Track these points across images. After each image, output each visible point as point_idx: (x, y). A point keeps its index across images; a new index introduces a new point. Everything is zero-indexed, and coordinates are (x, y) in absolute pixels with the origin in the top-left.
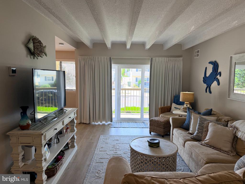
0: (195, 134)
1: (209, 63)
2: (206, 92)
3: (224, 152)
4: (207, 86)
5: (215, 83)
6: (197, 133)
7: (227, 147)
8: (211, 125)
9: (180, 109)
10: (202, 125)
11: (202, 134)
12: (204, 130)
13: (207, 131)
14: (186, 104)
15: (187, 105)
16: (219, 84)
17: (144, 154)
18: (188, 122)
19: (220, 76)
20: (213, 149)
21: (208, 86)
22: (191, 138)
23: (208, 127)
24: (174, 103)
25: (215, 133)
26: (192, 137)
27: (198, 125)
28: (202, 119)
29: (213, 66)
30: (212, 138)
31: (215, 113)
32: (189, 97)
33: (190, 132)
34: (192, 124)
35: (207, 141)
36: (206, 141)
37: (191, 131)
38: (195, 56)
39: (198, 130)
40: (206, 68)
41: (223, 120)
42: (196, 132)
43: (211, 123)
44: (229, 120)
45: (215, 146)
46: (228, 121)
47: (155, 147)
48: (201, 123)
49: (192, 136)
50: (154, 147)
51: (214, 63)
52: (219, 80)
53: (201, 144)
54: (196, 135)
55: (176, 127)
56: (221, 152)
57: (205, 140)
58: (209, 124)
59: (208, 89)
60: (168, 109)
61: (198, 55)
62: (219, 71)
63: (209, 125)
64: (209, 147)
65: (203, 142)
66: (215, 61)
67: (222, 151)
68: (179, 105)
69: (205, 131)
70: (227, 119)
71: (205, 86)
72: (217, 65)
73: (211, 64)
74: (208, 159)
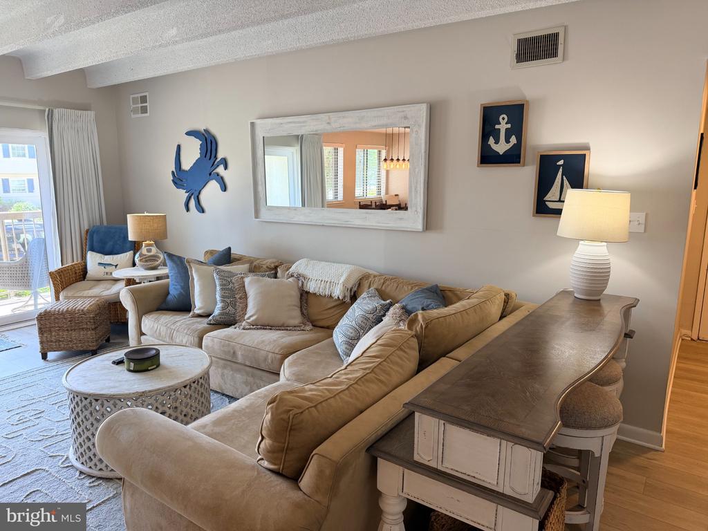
0: (217, 312)
1: (189, 133)
2: (188, 210)
3: (294, 328)
4: (187, 194)
5: (213, 186)
6: (223, 308)
7: (295, 317)
8: (250, 282)
9: (116, 266)
10: (230, 287)
11: (234, 306)
12: (238, 296)
13: (245, 297)
14: (148, 245)
15: (149, 251)
16: (224, 188)
17: (143, 392)
18: (180, 290)
19: (226, 168)
20: (271, 329)
21: (192, 194)
22: (210, 324)
23: (244, 287)
24: (92, 249)
25: (265, 296)
26: (210, 321)
27: (218, 288)
28: (222, 274)
29: (201, 142)
30: (261, 309)
31: (236, 257)
32: (156, 225)
33: (197, 311)
34: (200, 291)
35: (252, 319)
36: (248, 318)
37: (200, 309)
38: (135, 111)
39: (223, 301)
40: (179, 147)
41: (265, 267)
42: (219, 305)
43: (247, 277)
44: (276, 264)
45: (271, 324)
46: (276, 268)
47: (153, 367)
48: (224, 282)
49: (211, 318)
50: (149, 368)
51: (203, 134)
52: (222, 178)
53: (244, 329)
54: (220, 314)
55: (149, 311)
56: (287, 330)
57: (246, 317)
58: (244, 282)
59: (192, 203)
60: (76, 273)
61: (144, 110)
62: (220, 156)
63: (246, 284)
64: (261, 328)
65: (244, 323)
66: (206, 131)
67: (289, 328)
68: (111, 256)
69: (240, 298)
70: (271, 263)
71: (183, 195)
72: (213, 141)
73: (193, 137)
74: (281, 349)
